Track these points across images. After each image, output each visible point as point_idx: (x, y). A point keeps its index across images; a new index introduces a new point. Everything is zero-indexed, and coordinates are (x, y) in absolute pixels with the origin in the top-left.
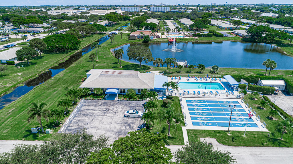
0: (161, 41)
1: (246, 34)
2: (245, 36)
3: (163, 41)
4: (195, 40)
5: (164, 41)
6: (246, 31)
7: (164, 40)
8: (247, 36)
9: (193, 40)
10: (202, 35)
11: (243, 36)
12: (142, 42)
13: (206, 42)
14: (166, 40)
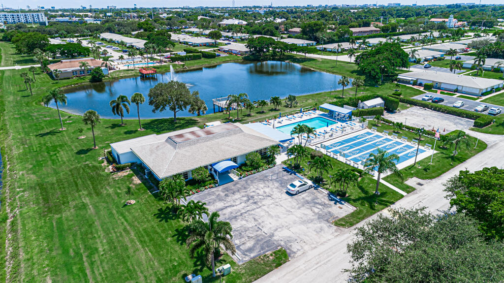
0: (124, 75)
1: (248, 50)
2: (244, 54)
3: (128, 75)
4: (182, 67)
5: (130, 74)
6: (246, 46)
7: (129, 72)
8: (246, 52)
9: (179, 67)
10: (186, 58)
11: (241, 53)
12: (90, 82)
13: (197, 67)
14: (133, 72)
